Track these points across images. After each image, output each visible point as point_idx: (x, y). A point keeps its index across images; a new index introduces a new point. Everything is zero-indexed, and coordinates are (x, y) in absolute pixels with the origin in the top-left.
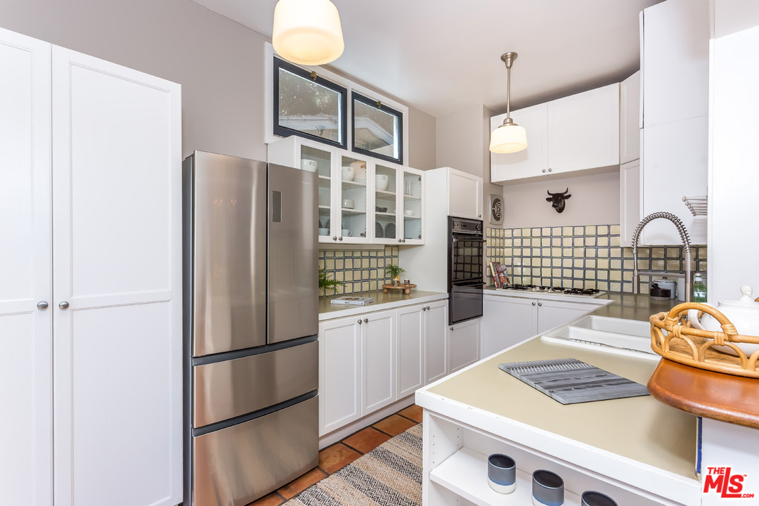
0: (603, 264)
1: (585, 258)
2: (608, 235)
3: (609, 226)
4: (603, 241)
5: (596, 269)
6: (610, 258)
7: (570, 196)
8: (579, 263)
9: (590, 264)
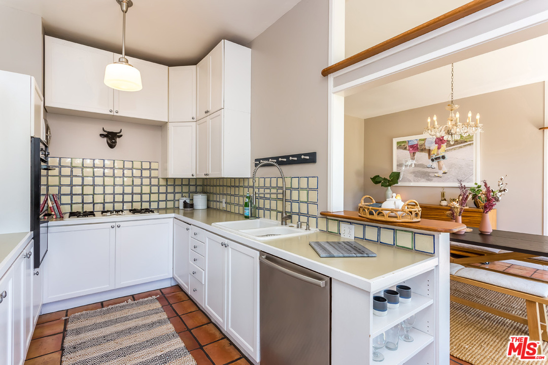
0: (146, 190)
1: (133, 185)
2: (150, 169)
3: (150, 163)
4: (146, 173)
5: (141, 194)
6: (151, 185)
7: (121, 136)
8: (128, 190)
9: (137, 190)
